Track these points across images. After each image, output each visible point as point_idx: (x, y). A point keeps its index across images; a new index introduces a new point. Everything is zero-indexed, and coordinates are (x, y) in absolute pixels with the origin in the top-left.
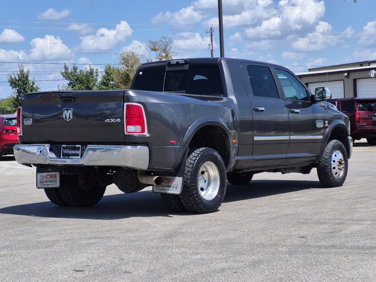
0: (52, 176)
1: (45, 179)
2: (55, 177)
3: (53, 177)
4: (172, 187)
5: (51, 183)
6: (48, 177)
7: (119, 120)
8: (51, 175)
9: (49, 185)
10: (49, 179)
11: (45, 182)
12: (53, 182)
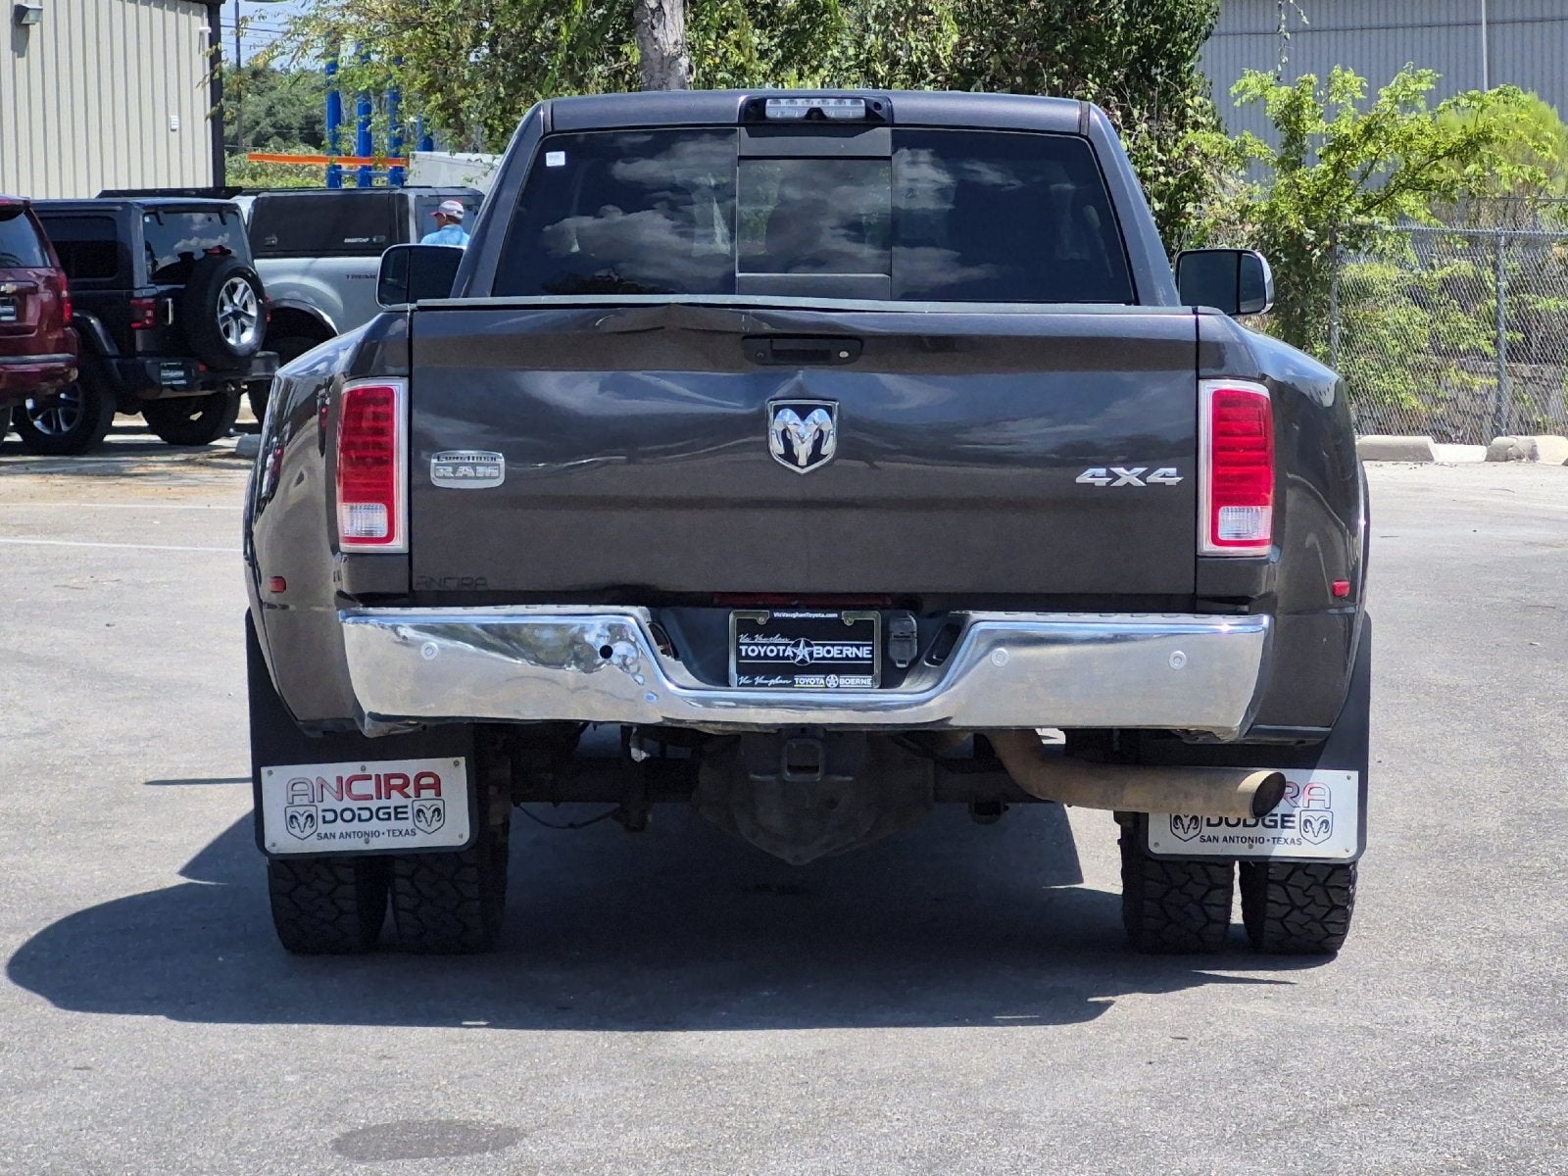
0: (399, 782)
1: (330, 801)
2: (428, 787)
3: (410, 790)
4: (1297, 824)
5: (393, 824)
6: (369, 788)
7: (1167, 475)
8: (389, 777)
9: (376, 834)
10: (369, 797)
11: (335, 821)
12: (410, 815)
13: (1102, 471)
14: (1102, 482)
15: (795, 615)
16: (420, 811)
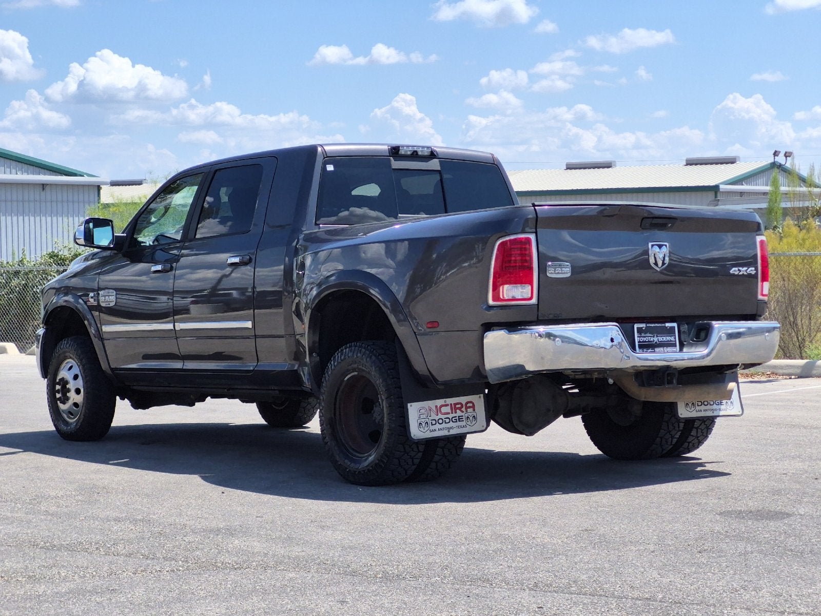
0: (459, 406)
1: (434, 416)
2: (470, 407)
3: (463, 409)
5: (459, 423)
6: (447, 409)
7: (751, 270)
8: (455, 404)
9: (452, 428)
10: (448, 413)
11: (436, 424)
12: (464, 419)
13: (737, 269)
14: (736, 273)
15: (653, 325)
16: (468, 417)
